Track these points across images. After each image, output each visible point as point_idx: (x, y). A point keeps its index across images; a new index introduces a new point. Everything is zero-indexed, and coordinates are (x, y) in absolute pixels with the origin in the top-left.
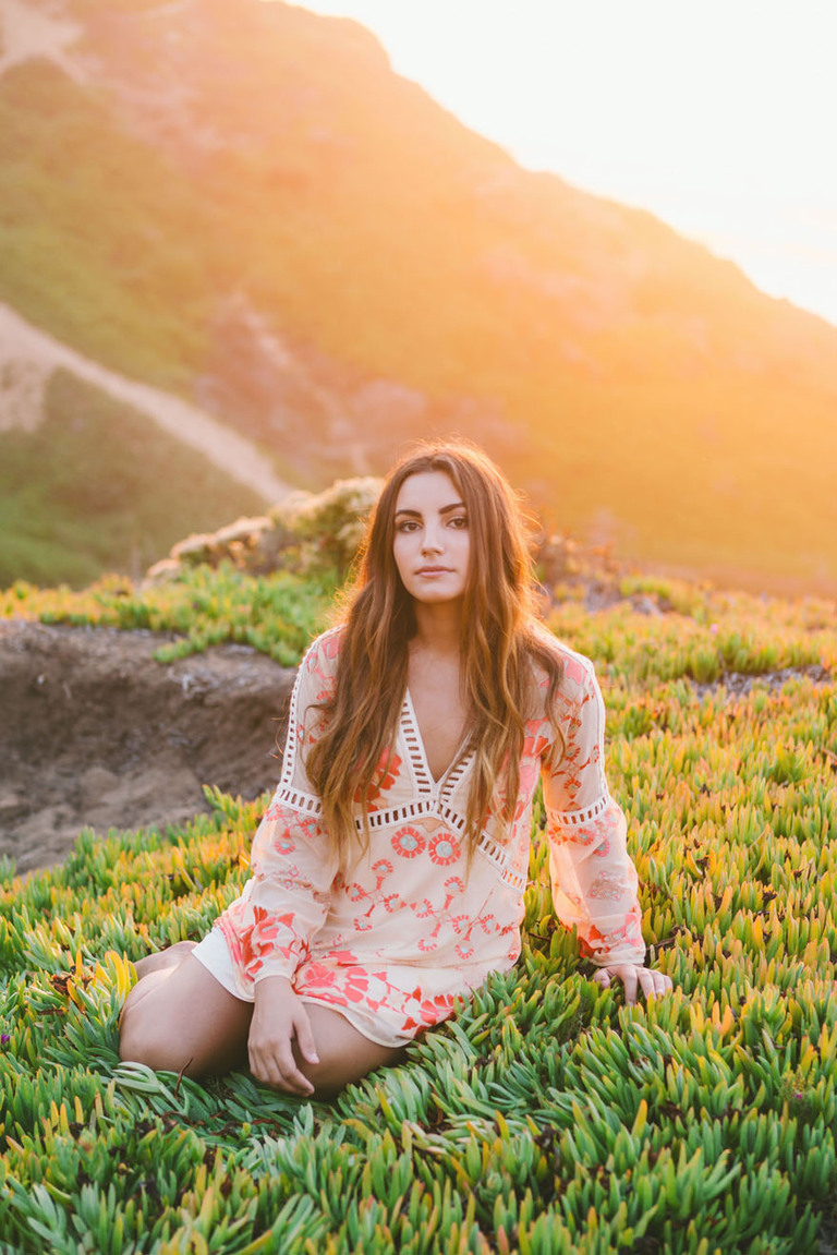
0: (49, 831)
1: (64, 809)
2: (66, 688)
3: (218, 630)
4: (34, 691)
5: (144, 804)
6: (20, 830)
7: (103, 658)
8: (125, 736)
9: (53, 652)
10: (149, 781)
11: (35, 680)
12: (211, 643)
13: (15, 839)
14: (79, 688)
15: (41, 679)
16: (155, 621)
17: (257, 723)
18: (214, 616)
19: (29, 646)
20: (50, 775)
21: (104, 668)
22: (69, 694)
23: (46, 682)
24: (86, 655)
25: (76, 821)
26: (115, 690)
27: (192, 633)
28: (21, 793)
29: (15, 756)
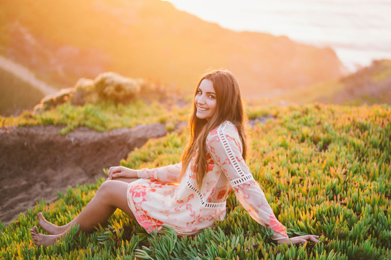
0: (40, 190)
1: (43, 183)
2: (33, 145)
3: (76, 123)
4: (23, 148)
5: (68, 179)
6: (30, 191)
7: (43, 135)
8: (55, 159)
9: (27, 135)
10: (67, 172)
11: (23, 144)
12: (75, 127)
13: (30, 194)
14: (38, 145)
15: (25, 144)
16: (55, 122)
17: (98, 150)
18: (73, 119)
19: (19, 134)
20: (34, 173)
21: (44, 138)
22: (35, 148)
23: (27, 144)
24: (37, 135)
25: (48, 186)
26: (49, 145)
27: (69, 125)
28: (27, 180)
29: (21, 169)
